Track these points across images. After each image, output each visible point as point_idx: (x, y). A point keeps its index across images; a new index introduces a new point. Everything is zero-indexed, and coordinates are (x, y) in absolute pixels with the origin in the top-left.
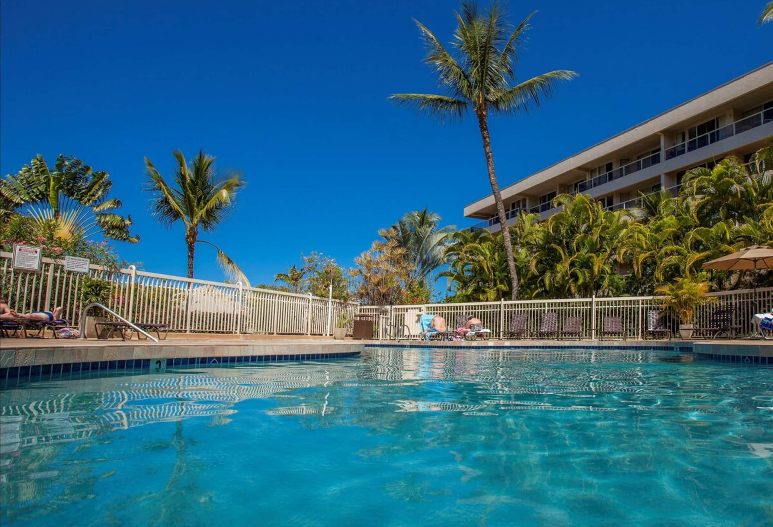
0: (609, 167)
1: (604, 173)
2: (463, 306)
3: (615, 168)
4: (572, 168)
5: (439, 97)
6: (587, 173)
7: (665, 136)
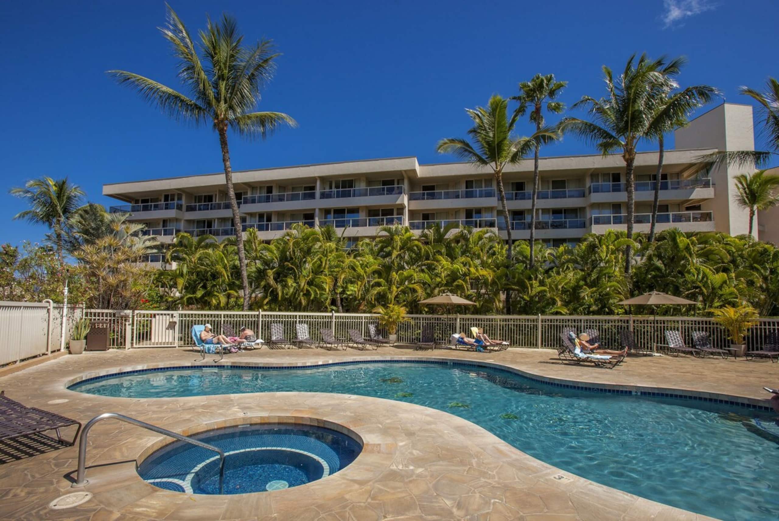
0: (270, 190)
1: (264, 194)
2: (221, 315)
3: (275, 193)
4: (239, 182)
5: (175, 93)
6: (249, 189)
7: (320, 181)
